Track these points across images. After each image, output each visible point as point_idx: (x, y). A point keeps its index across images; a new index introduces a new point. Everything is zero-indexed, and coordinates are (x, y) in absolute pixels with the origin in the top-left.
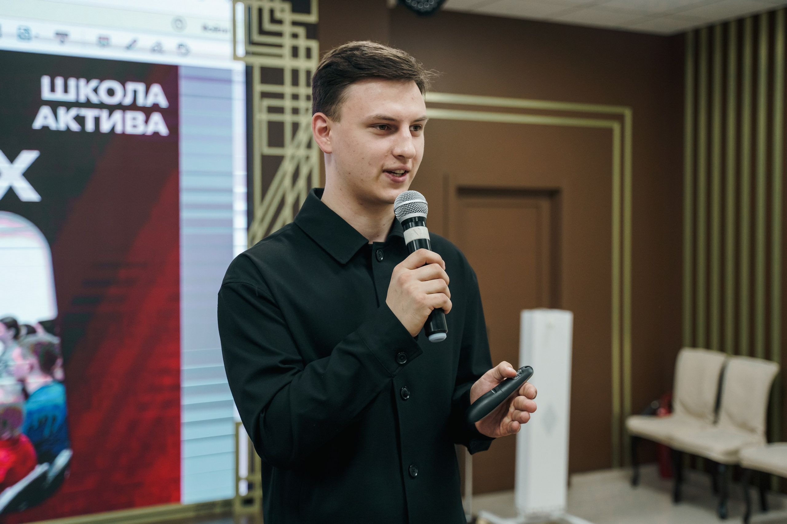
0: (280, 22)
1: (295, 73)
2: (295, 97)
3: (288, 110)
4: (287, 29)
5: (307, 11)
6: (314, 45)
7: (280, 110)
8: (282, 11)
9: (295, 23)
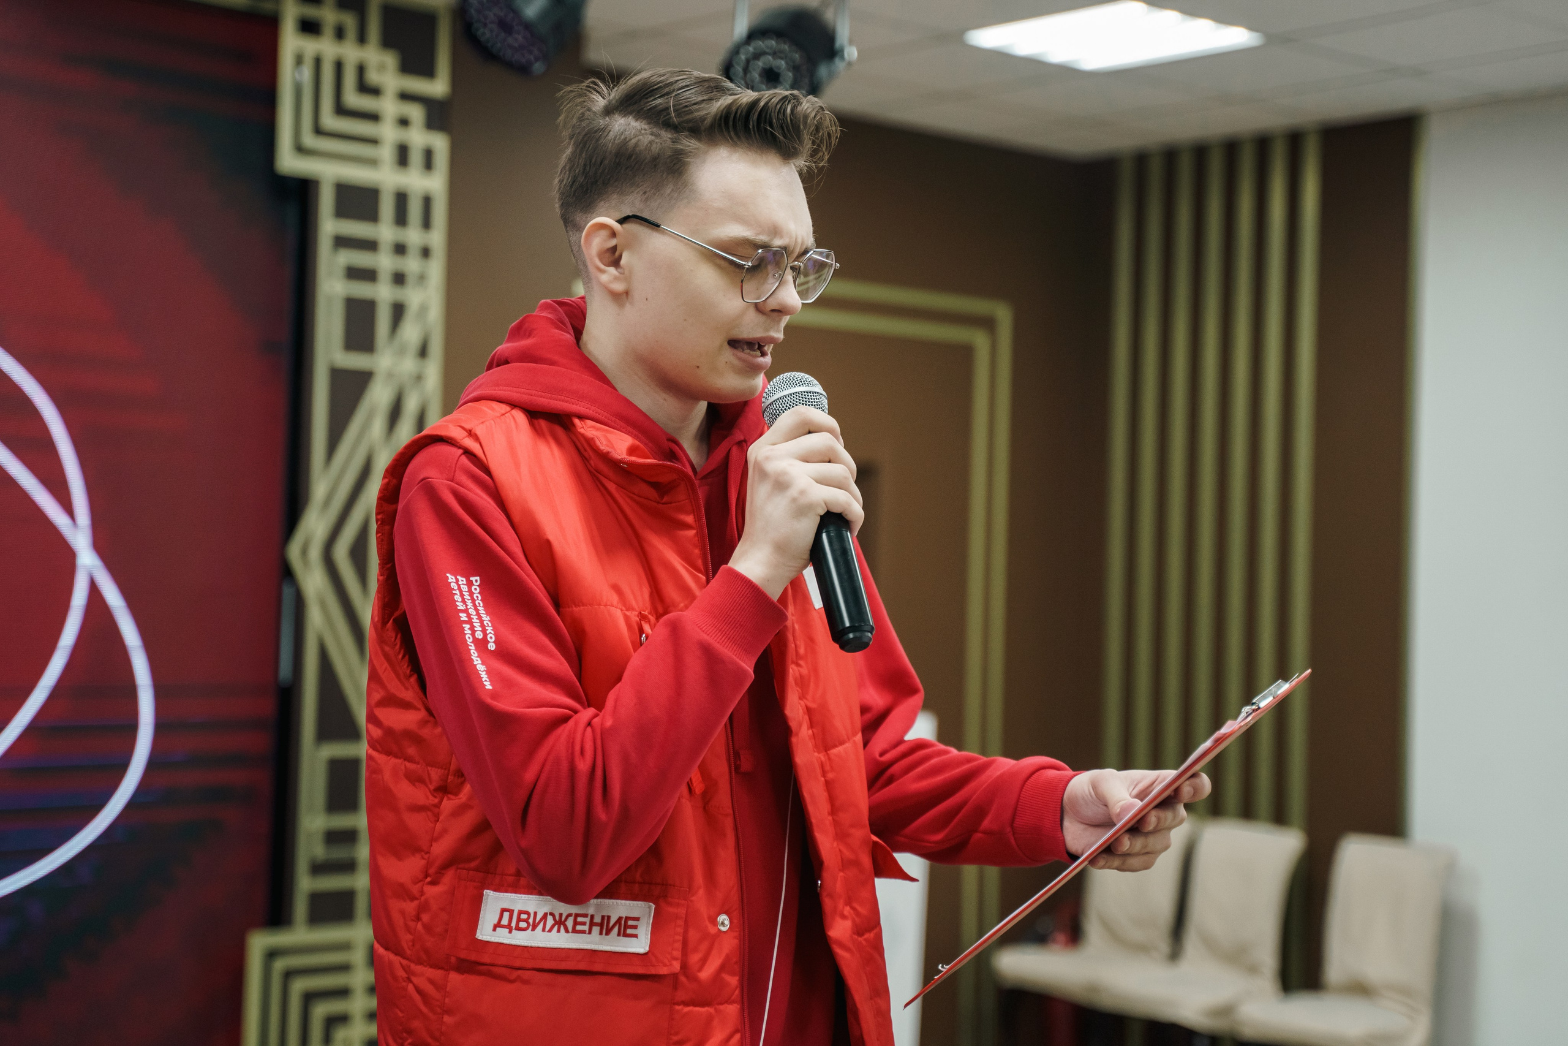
0: (375, 91)
1: (401, 199)
2: (400, 249)
3: (385, 276)
4: (389, 106)
5: (427, 71)
6: (440, 143)
7: (368, 275)
8: (382, 68)
9: (405, 96)
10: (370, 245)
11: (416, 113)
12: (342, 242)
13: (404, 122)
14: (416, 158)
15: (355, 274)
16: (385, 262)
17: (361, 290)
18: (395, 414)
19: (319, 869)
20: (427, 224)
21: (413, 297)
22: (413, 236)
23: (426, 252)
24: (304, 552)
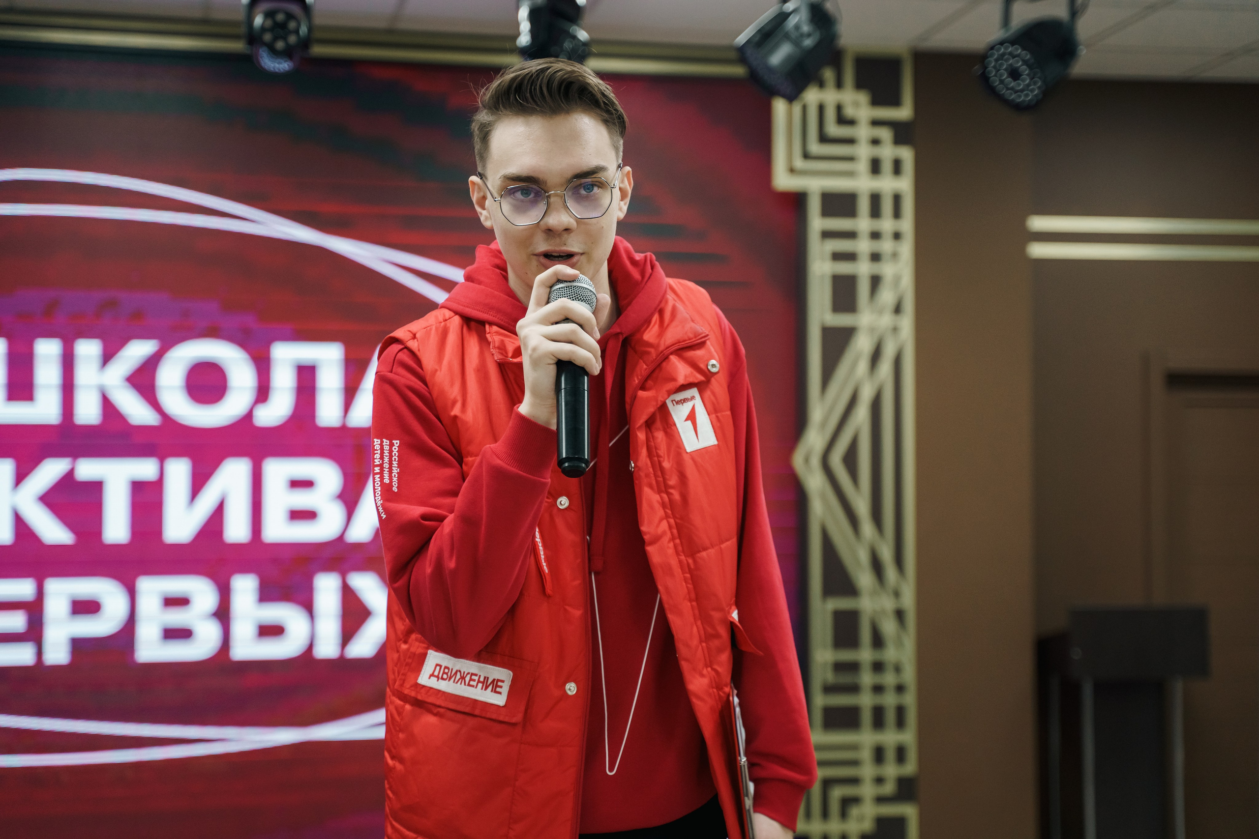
2: (875, 235)
6: (906, 154)
9: (876, 123)
10: (851, 235)
11: (885, 134)
12: (827, 235)
13: (875, 142)
14: (887, 167)
15: (837, 257)
16: (863, 246)
17: (844, 268)
18: (876, 357)
19: (829, 689)
20: (897, 214)
21: (887, 270)
22: (887, 224)
23: (897, 236)
24: (807, 460)
